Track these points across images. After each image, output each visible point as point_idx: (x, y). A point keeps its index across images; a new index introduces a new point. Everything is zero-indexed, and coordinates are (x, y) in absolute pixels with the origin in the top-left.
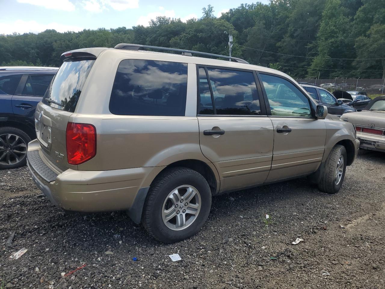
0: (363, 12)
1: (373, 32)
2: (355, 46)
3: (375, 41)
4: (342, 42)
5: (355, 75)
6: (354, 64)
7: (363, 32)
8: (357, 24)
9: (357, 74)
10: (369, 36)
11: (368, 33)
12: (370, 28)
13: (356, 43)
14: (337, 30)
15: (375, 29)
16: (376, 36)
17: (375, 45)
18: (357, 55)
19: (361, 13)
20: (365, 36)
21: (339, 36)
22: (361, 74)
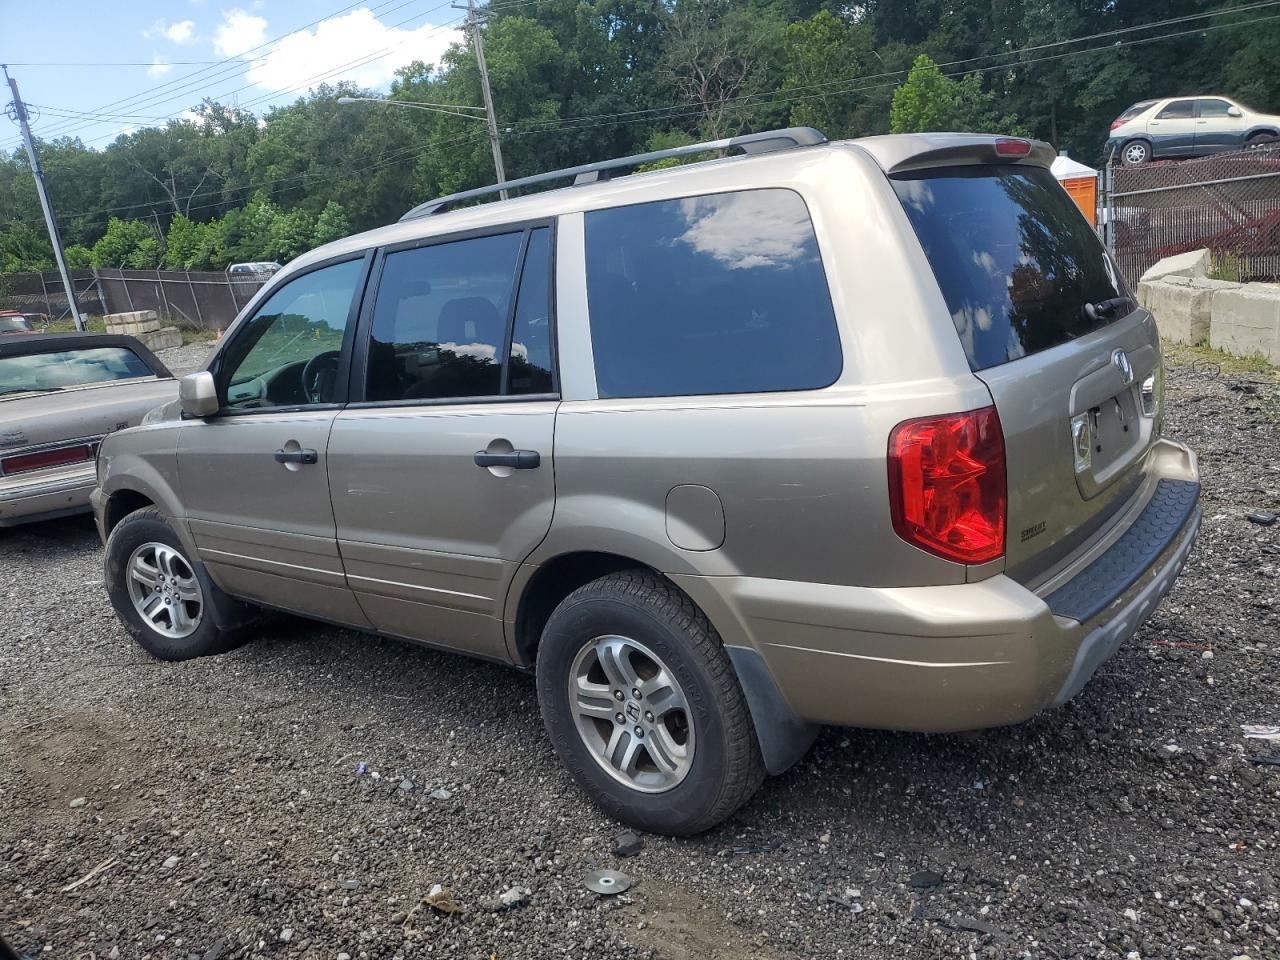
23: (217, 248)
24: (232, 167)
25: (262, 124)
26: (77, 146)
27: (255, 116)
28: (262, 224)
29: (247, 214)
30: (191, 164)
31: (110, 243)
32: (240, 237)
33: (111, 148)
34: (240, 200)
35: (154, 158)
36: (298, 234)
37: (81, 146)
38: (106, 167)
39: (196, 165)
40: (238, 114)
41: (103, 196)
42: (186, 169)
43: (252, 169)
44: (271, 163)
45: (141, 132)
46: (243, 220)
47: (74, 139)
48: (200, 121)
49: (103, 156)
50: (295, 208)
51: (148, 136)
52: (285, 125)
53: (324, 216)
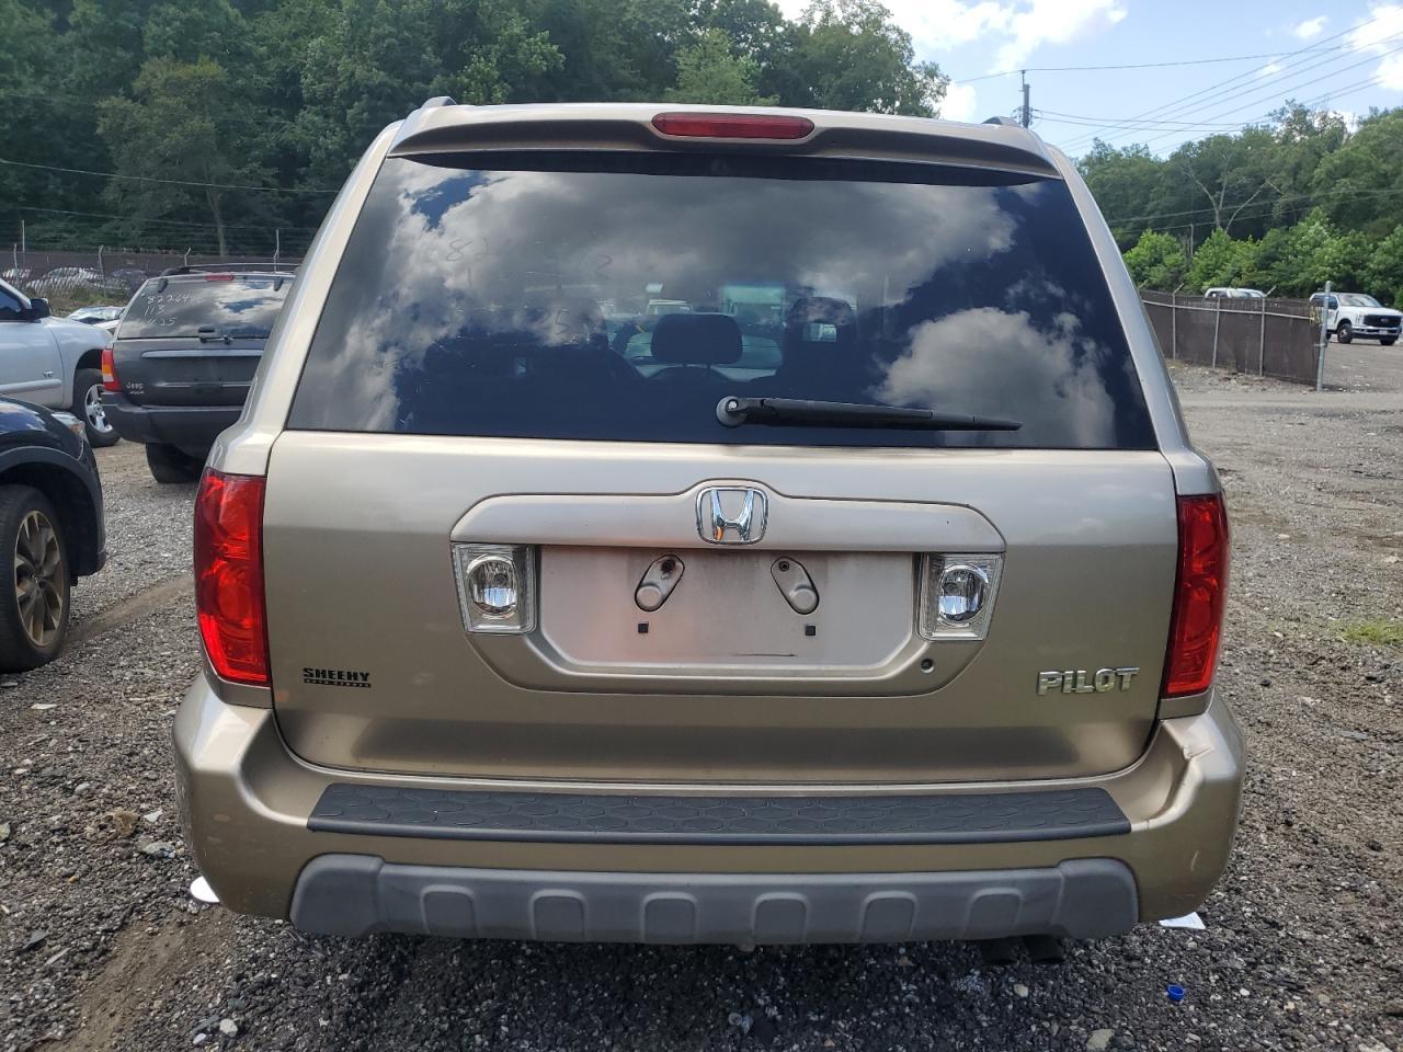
0: (100, 6)
1: (156, 84)
2: (99, 131)
3: (174, 121)
4: (39, 104)
5: (123, 240)
6: (109, 195)
7: (120, 81)
8: (85, 46)
9: (128, 234)
10: (143, 98)
11: (138, 85)
12: (138, 68)
13: (101, 118)
14: (10, 56)
15: (162, 77)
16: (171, 102)
17: (175, 136)
18: (116, 164)
19: (91, 9)
20: (129, 95)
21: (25, 79)
22: (143, 235)
23: (1244, 270)
24: (1295, 179)
25: (1352, 129)
26: (1142, 154)
27: (1345, 121)
28: (1307, 247)
29: (1292, 234)
30: (1250, 175)
31: (1138, 255)
32: (1274, 259)
33: (1175, 157)
34: (1292, 217)
35: (1213, 167)
36: (1345, 262)
37: (1147, 154)
38: (1160, 178)
39: (1256, 177)
40: (1324, 118)
41: (1149, 206)
42: (1244, 180)
43: (1319, 183)
44: (1345, 176)
45: (1209, 139)
46: (1287, 242)
47: (1142, 146)
48: (1281, 127)
49: (1162, 165)
50: (1353, 231)
51: (1219, 144)
52: (1381, 131)
53: (1387, 243)
